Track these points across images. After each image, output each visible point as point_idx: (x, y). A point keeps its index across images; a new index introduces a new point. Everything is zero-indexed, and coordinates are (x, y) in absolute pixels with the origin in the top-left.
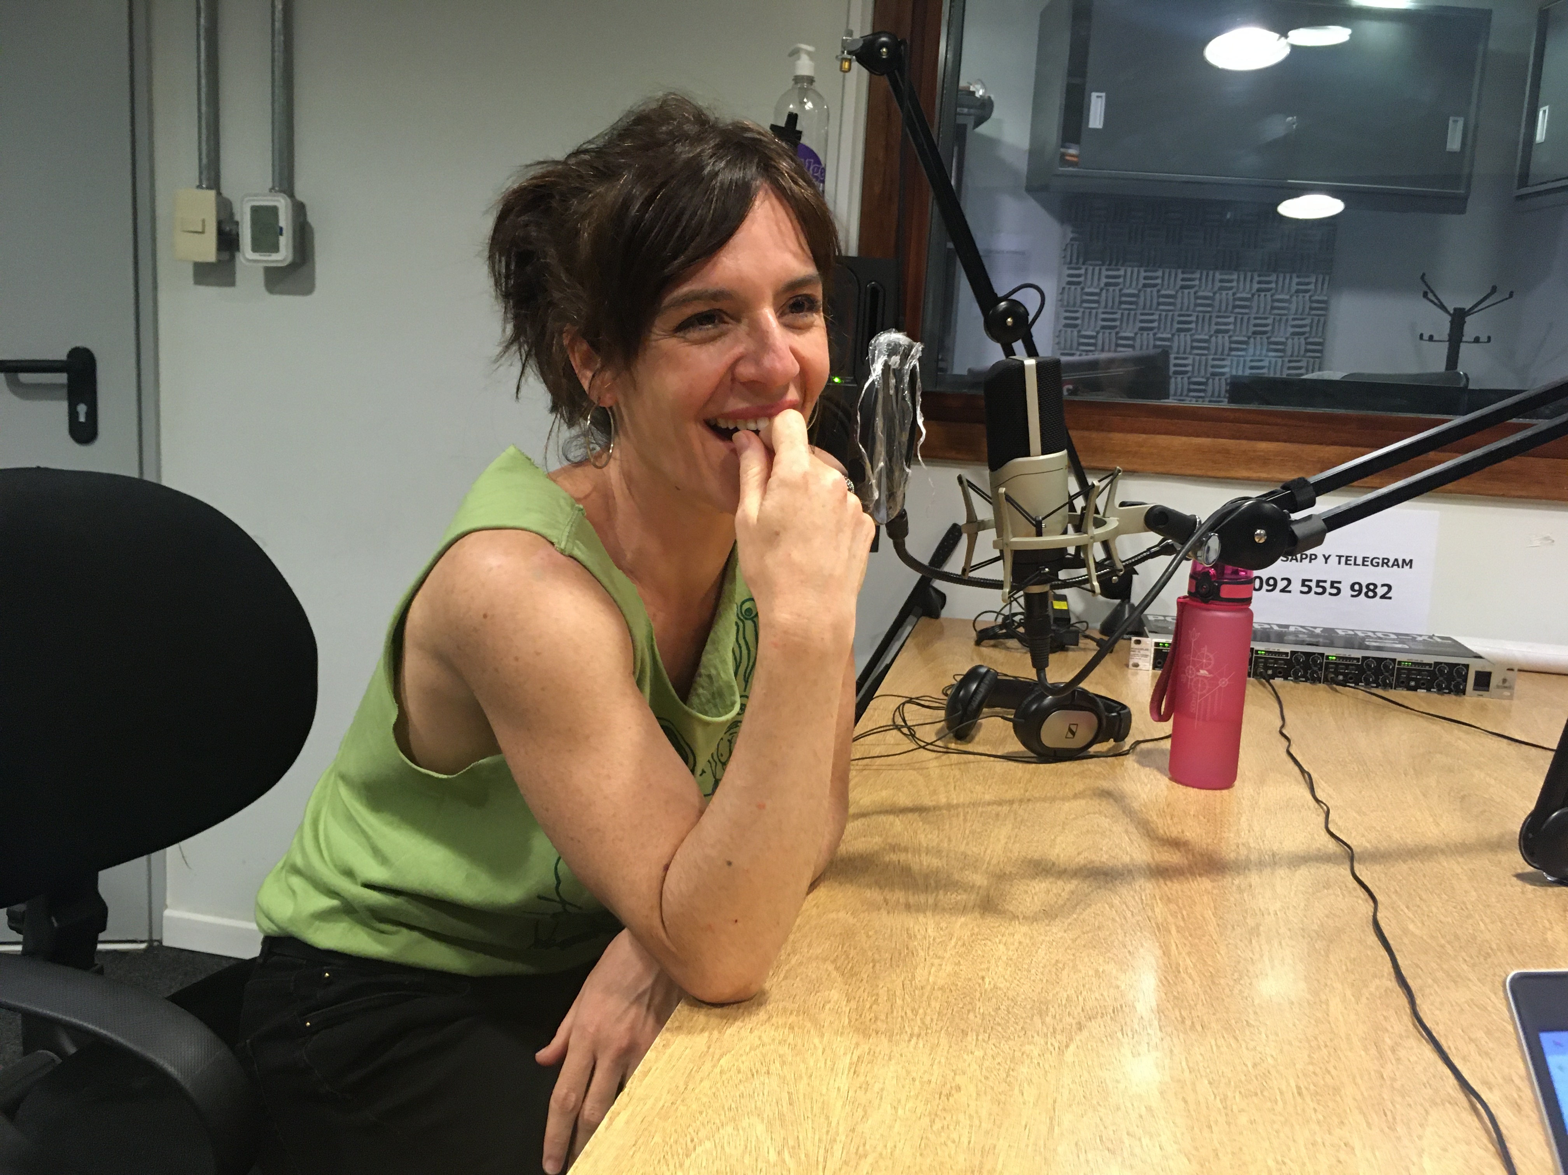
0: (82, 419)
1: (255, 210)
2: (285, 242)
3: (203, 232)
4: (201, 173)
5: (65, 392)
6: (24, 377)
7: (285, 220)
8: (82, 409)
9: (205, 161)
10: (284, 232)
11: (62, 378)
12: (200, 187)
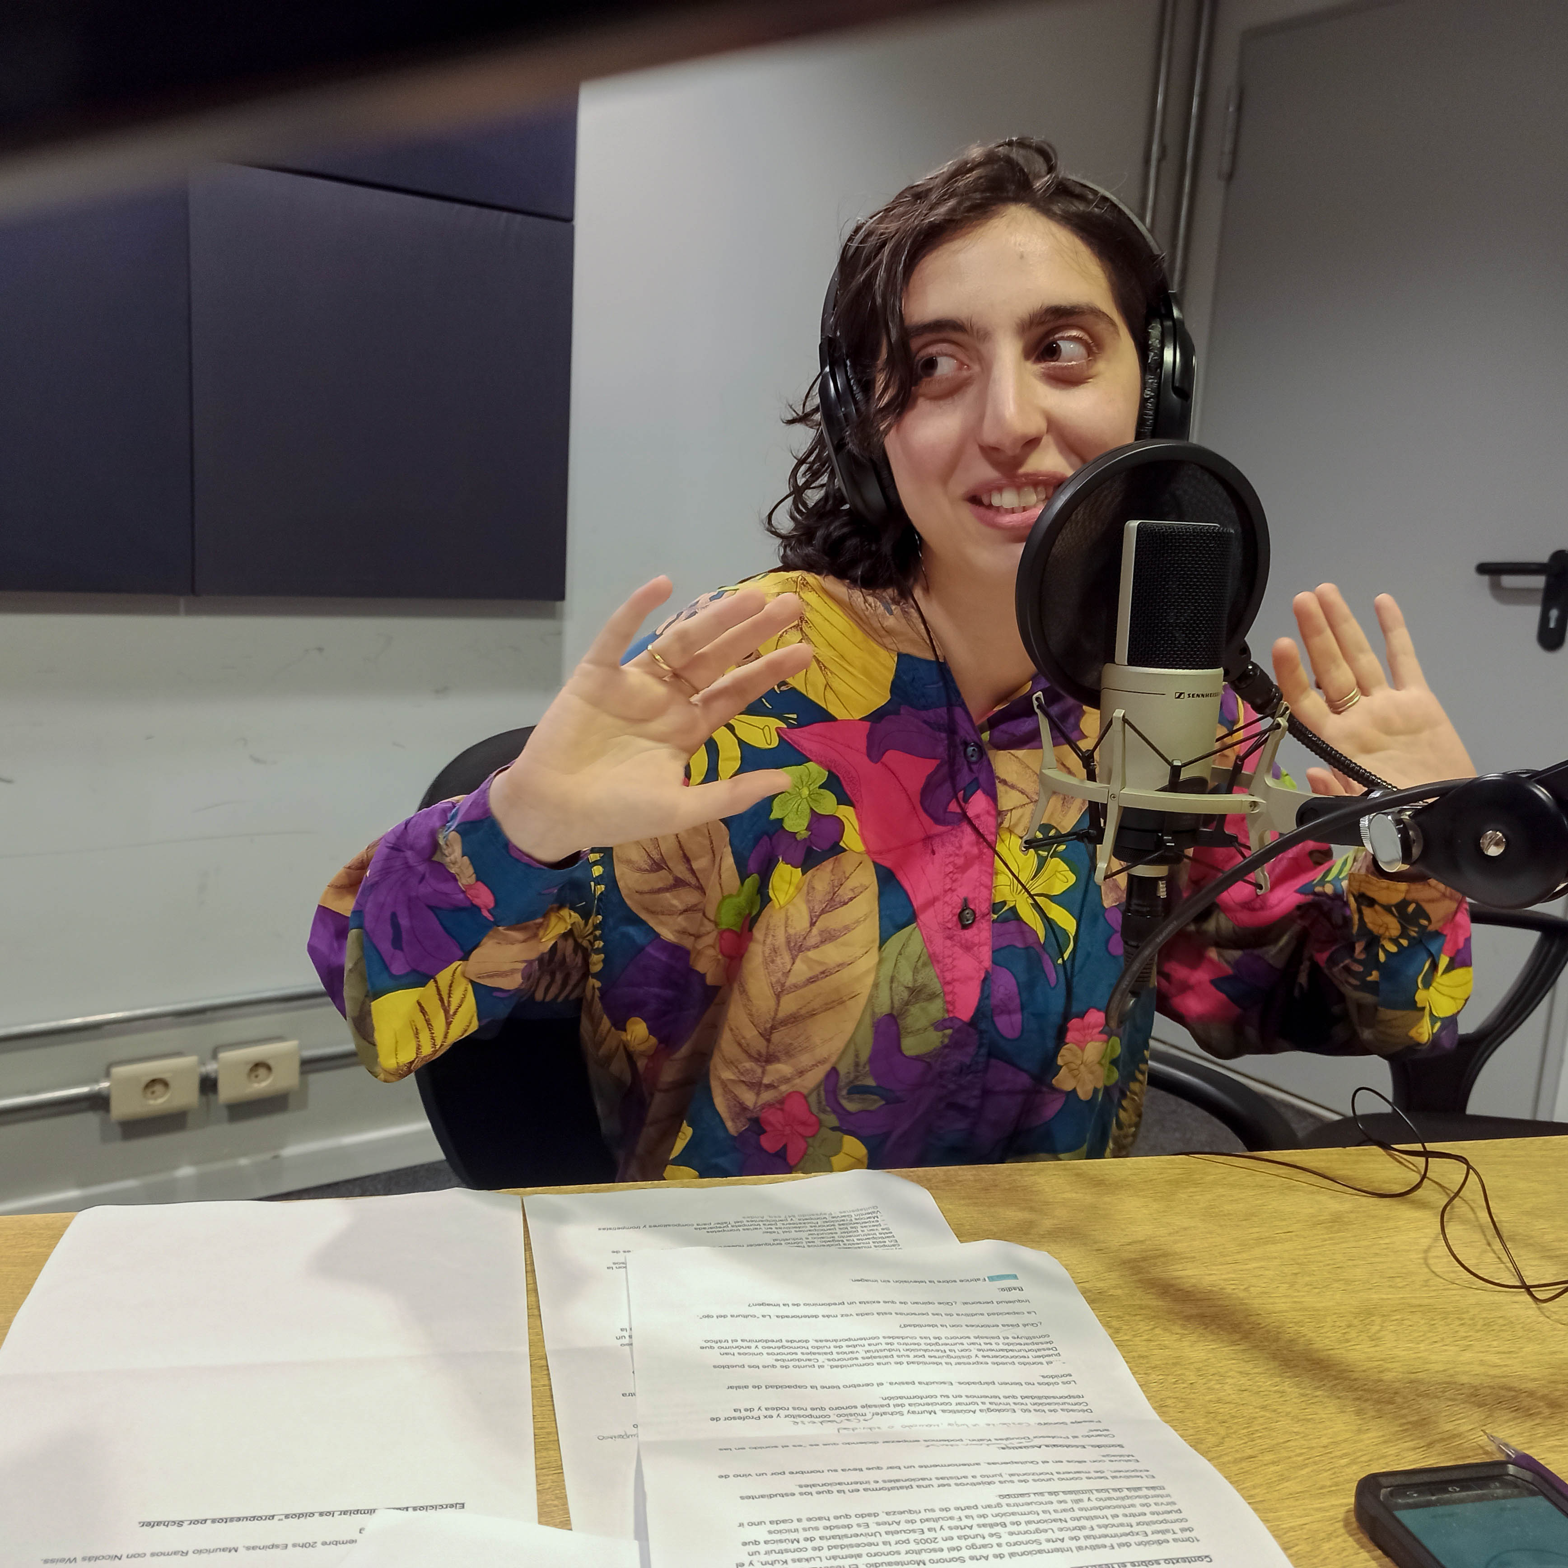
0: (1552, 625)
5: (1540, 596)
6: (1508, 581)
8: (1554, 615)
11: (1539, 581)
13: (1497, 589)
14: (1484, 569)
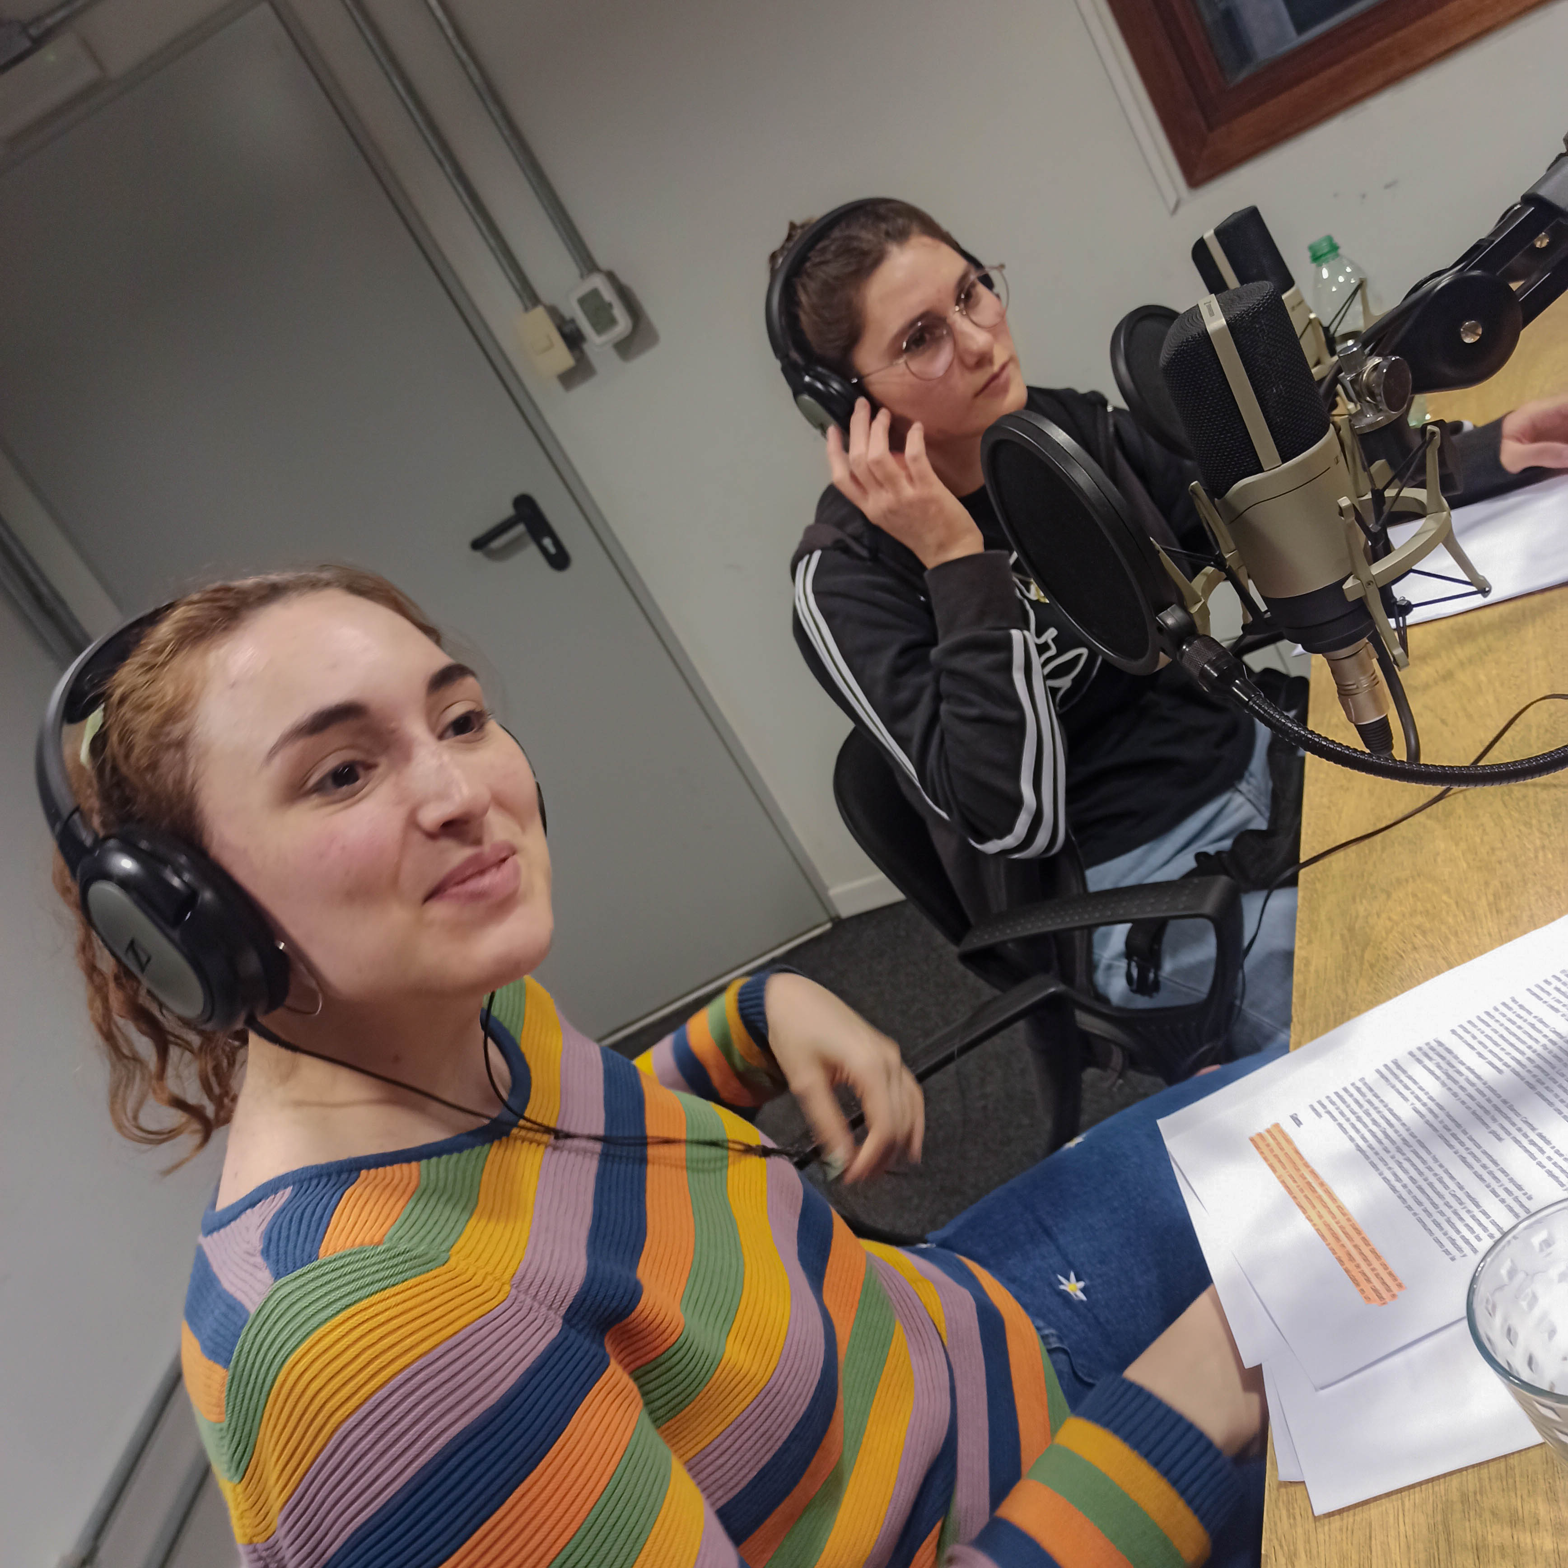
0: (552, 550)
1: (582, 301)
2: (619, 312)
3: (551, 346)
4: (520, 296)
5: (528, 538)
6: (496, 544)
8: (547, 542)
9: (517, 287)
10: (612, 303)
11: (520, 528)
12: (526, 309)
13: (494, 554)
14: (476, 546)
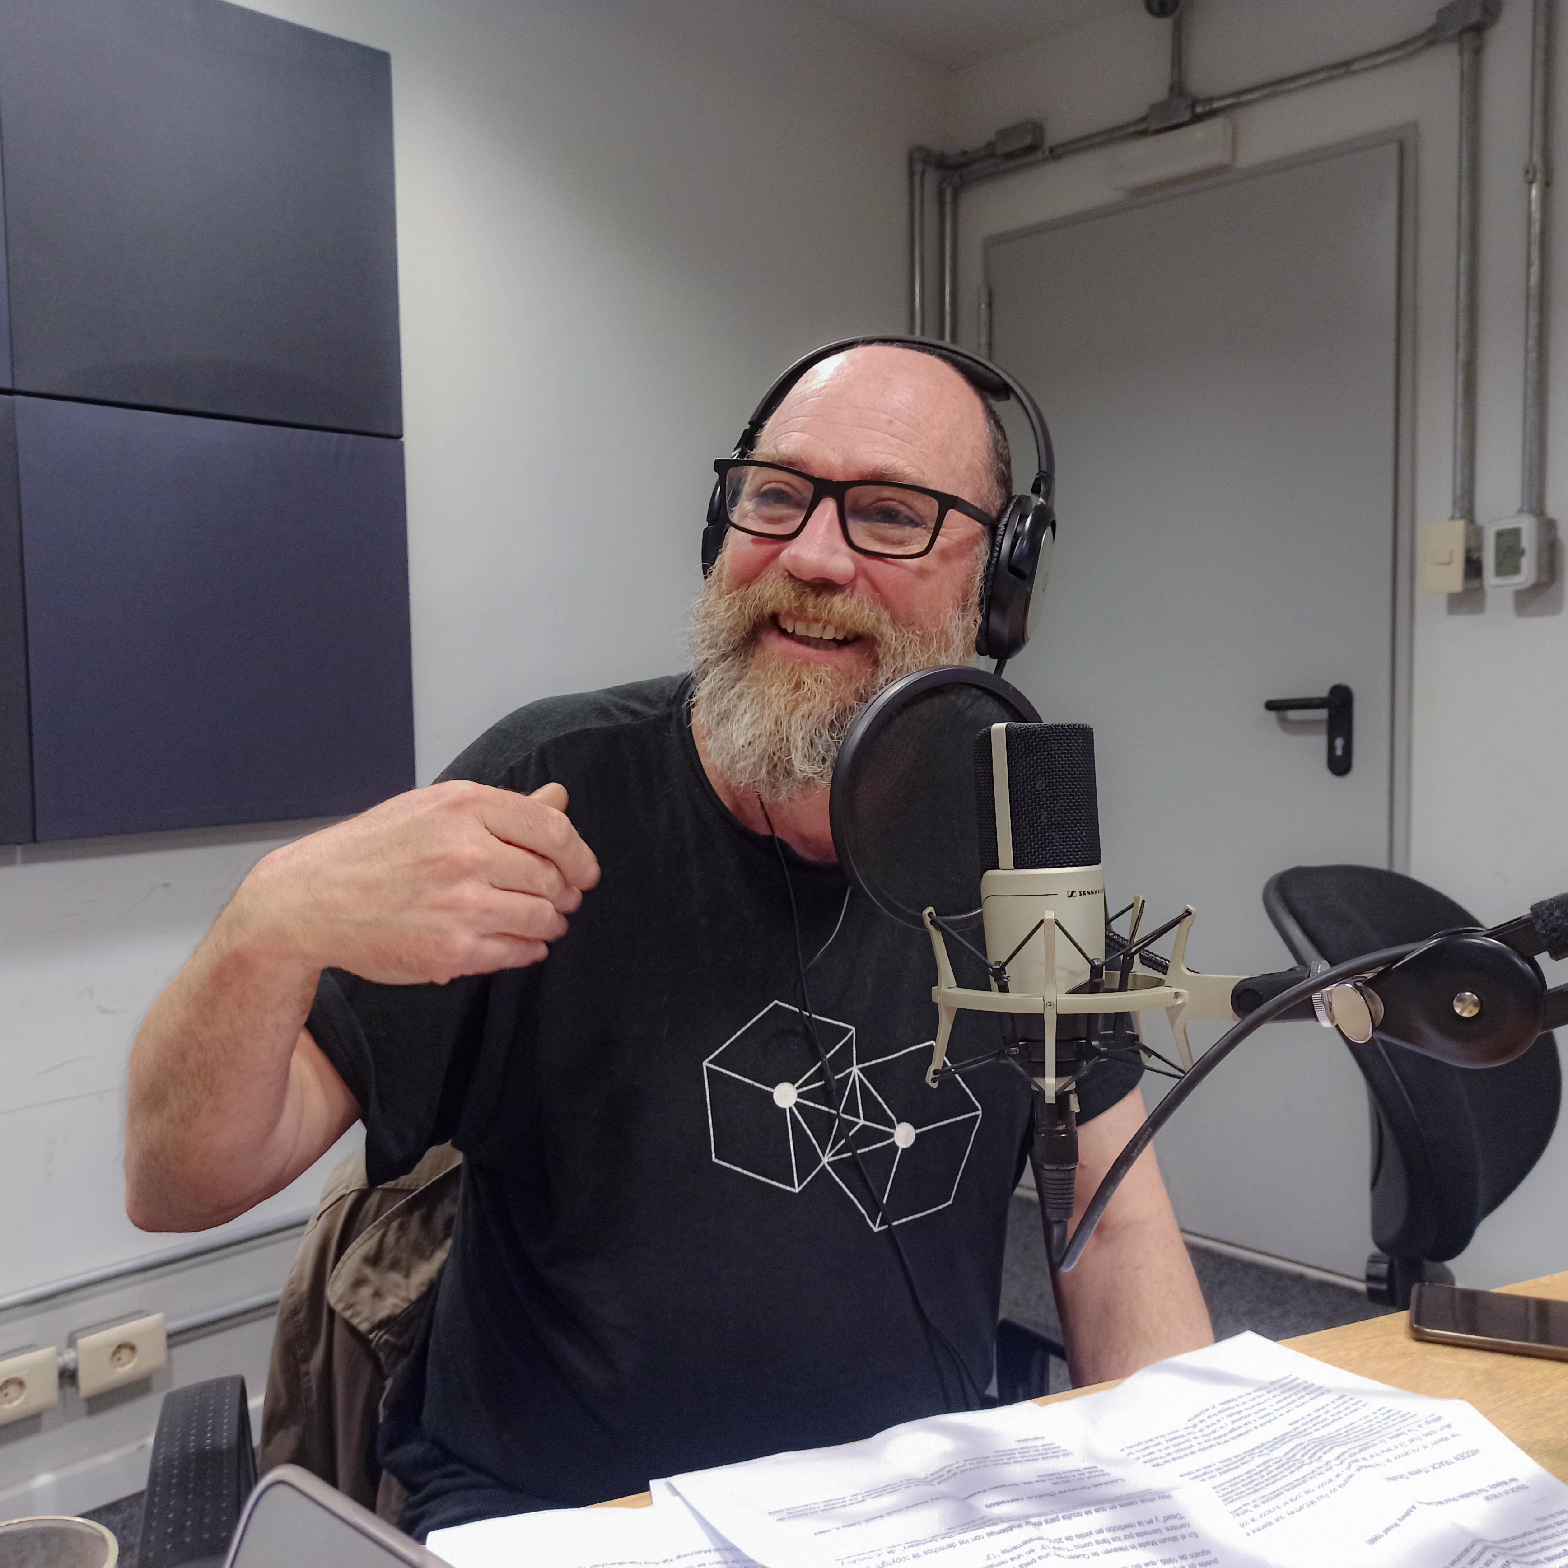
0: (1339, 752)
1: (1500, 535)
2: (1528, 563)
3: (1449, 564)
4: (1454, 505)
5: (1324, 728)
6: (1292, 715)
7: (1528, 541)
8: (1339, 743)
9: (1459, 491)
10: (1527, 553)
11: (1322, 714)
12: (1452, 518)
13: (1284, 723)
14: (1271, 706)
